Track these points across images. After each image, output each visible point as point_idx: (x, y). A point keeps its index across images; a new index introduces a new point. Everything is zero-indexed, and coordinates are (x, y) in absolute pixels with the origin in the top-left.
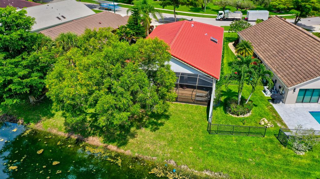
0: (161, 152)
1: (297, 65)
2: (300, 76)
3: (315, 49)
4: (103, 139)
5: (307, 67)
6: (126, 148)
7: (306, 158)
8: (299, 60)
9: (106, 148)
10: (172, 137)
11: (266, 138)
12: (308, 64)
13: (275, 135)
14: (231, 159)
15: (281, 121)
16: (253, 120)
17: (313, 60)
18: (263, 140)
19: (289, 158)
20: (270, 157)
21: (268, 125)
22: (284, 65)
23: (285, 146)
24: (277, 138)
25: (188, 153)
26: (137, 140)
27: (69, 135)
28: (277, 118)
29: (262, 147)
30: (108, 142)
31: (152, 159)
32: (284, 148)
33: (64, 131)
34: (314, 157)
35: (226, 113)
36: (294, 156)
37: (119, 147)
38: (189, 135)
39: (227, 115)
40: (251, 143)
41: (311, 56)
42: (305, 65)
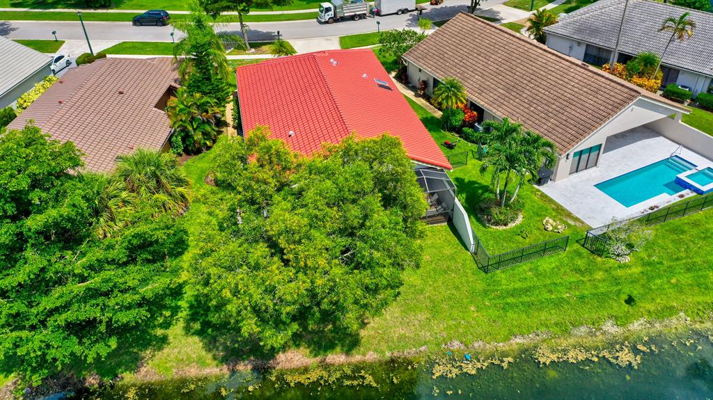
0: (428, 334)
1: (554, 112)
2: (570, 131)
3: (568, 77)
4: (308, 351)
5: (573, 112)
6: (362, 349)
7: (635, 265)
8: (553, 101)
9: (325, 366)
10: (432, 301)
11: (569, 251)
12: (573, 107)
13: (577, 241)
14: (541, 306)
15: (569, 215)
16: (532, 225)
17: (575, 99)
18: (566, 256)
19: (614, 273)
20: (590, 281)
21: (559, 227)
22: (532, 114)
23: (600, 256)
24: (583, 246)
25: (474, 319)
26: (373, 328)
27: (231, 368)
28: (560, 212)
29: (572, 268)
30: (322, 352)
31: (420, 351)
32: (599, 259)
33: (215, 363)
34: (642, 259)
35: (484, 226)
36: (620, 267)
37: (348, 353)
38: (457, 288)
39: (490, 230)
40: (553, 268)
41: (568, 91)
42: (568, 110)
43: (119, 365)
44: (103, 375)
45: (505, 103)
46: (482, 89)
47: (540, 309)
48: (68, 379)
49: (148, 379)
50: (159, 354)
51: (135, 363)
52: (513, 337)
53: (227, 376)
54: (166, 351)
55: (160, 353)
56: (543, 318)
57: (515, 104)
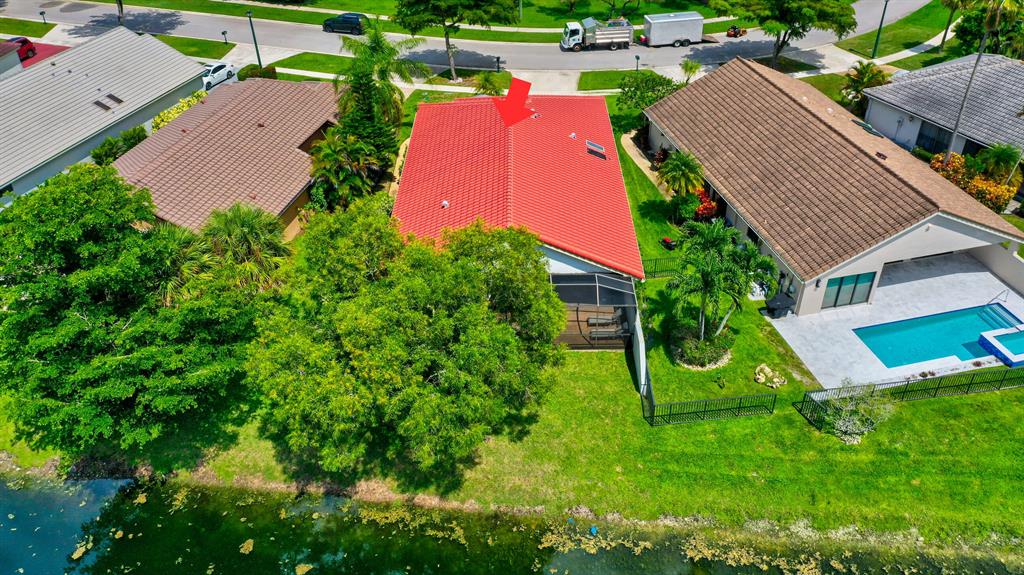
0: (550, 492)
1: (815, 218)
2: (827, 248)
3: (848, 170)
4: (396, 484)
5: (840, 222)
6: (462, 495)
7: (866, 450)
8: (817, 202)
9: (411, 507)
10: (568, 449)
11: (777, 416)
12: (842, 215)
13: (794, 404)
14: (712, 482)
15: (798, 365)
16: (739, 371)
17: (849, 203)
18: (771, 422)
19: (831, 456)
20: (792, 461)
21: (775, 380)
22: (784, 216)
23: (819, 429)
24: (800, 411)
25: (616, 483)
26: (483, 470)
27: (300, 487)
28: (788, 359)
29: (772, 439)
30: (412, 489)
31: (535, 511)
32: (817, 433)
33: (284, 477)
34: (879, 445)
35: (673, 362)
36: (842, 449)
37: (443, 495)
38: (606, 439)
39: (678, 368)
40: (747, 435)
41: (843, 190)
42: (834, 217)
43: (176, 459)
44: (156, 468)
45: (755, 196)
46: (731, 172)
47: (711, 487)
48: (118, 465)
49: (204, 482)
50: (223, 455)
51: (194, 460)
52: (662, 517)
53: (293, 496)
54: (231, 452)
55: (225, 454)
56: (710, 499)
57: (767, 199)
